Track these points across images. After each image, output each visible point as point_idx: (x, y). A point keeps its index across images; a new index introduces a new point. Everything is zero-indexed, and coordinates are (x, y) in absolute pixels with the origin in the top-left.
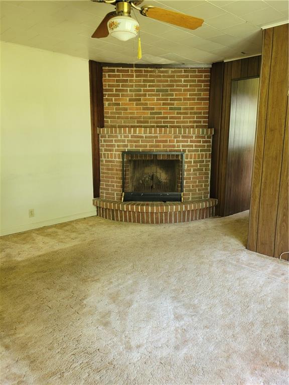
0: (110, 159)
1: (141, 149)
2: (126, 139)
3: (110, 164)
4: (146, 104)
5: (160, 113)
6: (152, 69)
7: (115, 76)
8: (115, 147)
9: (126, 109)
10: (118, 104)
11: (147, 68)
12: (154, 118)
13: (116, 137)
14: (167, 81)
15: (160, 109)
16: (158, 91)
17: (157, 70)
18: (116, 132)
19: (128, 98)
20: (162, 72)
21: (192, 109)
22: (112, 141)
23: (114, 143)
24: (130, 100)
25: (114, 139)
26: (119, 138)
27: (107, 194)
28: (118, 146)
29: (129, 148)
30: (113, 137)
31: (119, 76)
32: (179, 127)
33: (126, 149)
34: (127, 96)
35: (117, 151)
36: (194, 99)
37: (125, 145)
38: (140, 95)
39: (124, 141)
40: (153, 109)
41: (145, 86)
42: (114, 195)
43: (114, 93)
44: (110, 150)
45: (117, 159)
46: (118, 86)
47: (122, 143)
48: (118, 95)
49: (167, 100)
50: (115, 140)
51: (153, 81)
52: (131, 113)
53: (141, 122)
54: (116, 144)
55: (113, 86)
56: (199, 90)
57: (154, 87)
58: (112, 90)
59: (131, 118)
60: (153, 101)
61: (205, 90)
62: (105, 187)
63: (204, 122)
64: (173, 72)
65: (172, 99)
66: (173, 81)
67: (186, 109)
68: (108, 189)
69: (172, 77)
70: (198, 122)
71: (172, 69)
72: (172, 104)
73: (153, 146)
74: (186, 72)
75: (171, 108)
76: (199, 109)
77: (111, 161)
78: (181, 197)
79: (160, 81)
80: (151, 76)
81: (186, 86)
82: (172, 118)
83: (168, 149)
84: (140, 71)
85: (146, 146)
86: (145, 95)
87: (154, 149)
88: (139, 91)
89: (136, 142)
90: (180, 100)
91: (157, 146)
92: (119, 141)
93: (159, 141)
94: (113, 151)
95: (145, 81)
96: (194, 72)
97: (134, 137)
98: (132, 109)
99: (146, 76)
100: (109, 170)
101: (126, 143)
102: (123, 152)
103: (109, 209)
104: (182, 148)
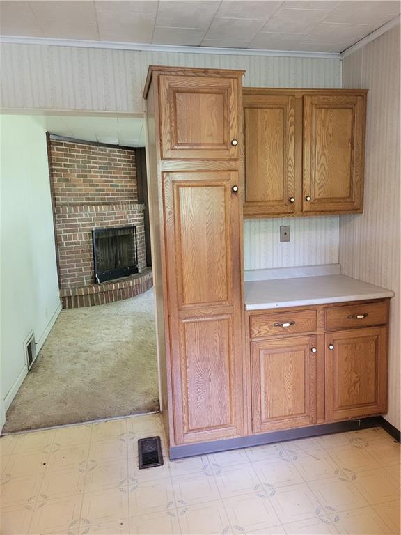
0: (73, 241)
1: (105, 226)
2: (92, 217)
3: (73, 246)
4: (92, 181)
5: (103, 190)
6: (94, 147)
7: (62, 150)
9: (75, 186)
10: (67, 180)
11: (90, 144)
12: (99, 195)
13: (81, 216)
14: (106, 159)
15: (104, 186)
16: (100, 168)
17: (98, 148)
18: (81, 210)
19: (76, 174)
20: (102, 150)
21: (126, 186)
22: (74, 221)
23: (78, 223)
24: (78, 176)
25: (77, 218)
26: (84, 217)
27: (72, 280)
28: (83, 225)
29: (96, 227)
30: (76, 216)
31: (66, 150)
32: (118, 203)
33: (94, 227)
34: (75, 171)
35: (83, 230)
36: (126, 177)
37: (91, 223)
38: (86, 172)
39: (89, 220)
40: (97, 185)
41: (89, 162)
43: (63, 168)
44: (73, 231)
45: (83, 240)
46: (66, 160)
47: (87, 222)
48: (66, 171)
49: (107, 177)
50: (79, 219)
51: (95, 158)
52: (80, 190)
53: (89, 199)
54: (81, 223)
55: (62, 160)
56: (129, 169)
57: (97, 164)
58: (60, 165)
59: (80, 195)
60: (97, 178)
61: (133, 170)
62: (68, 273)
63: (135, 198)
64: (109, 151)
65: (112, 177)
66: (110, 160)
67: (122, 186)
68: (74, 275)
69: (109, 155)
70: (132, 198)
71: (108, 149)
72: (112, 182)
73: (112, 223)
74: (119, 152)
75: (112, 186)
76: (131, 186)
77: (75, 243)
78: (137, 269)
79: (101, 159)
80: (94, 153)
81: (120, 165)
82: (113, 194)
83: (124, 225)
84: (85, 147)
85: (109, 223)
86: (90, 172)
87: (115, 226)
88: (85, 167)
89: (101, 219)
90: (117, 177)
91: (117, 222)
92: (84, 220)
93: (116, 218)
94: (77, 231)
95: (89, 157)
96: (124, 152)
97: (98, 214)
98: (80, 185)
99: (89, 153)
100: (72, 253)
101: (93, 222)
102: (92, 231)
103: (86, 295)
104: (132, 223)
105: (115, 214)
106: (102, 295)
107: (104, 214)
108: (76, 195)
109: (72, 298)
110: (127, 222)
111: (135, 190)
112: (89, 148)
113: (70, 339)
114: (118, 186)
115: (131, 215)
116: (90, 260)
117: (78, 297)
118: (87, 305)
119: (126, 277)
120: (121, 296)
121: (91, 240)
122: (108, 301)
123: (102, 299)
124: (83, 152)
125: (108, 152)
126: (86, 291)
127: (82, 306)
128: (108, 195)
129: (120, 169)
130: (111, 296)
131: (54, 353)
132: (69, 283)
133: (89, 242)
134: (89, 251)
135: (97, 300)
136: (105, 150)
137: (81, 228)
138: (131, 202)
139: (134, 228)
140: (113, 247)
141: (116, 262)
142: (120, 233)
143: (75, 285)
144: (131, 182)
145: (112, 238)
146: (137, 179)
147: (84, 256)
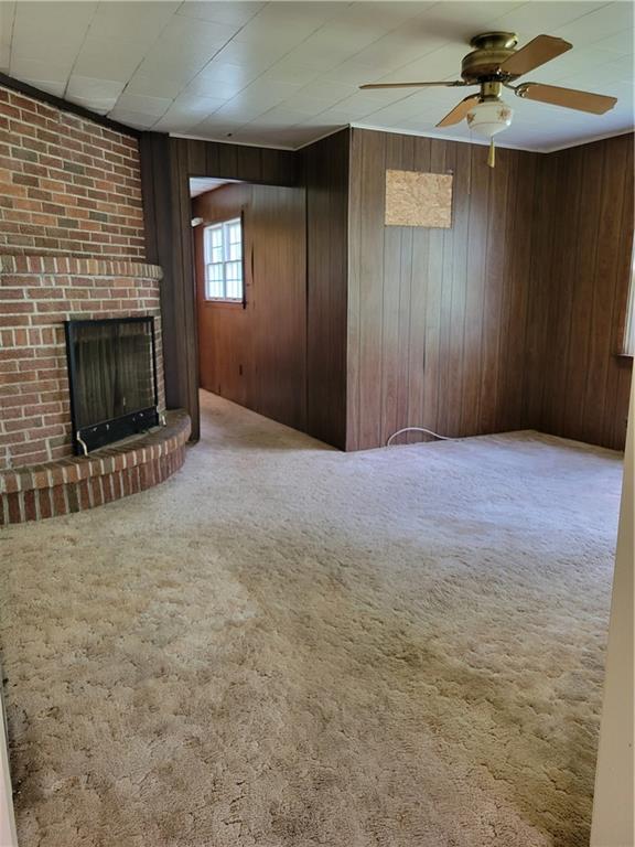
0: (15, 348)
1: (92, 313)
2: (63, 287)
3: (17, 361)
4: (47, 196)
5: (74, 225)
6: (52, 109)
8: (32, 311)
9: (10, 203)
11: (43, 101)
12: (65, 234)
13: (36, 282)
14: (78, 147)
15: (75, 213)
16: (66, 167)
17: (60, 114)
18: (36, 268)
19: (10, 173)
20: (69, 122)
21: (123, 221)
22: (18, 294)
23: (26, 300)
24: (17, 179)
25: (25, 288)
26: (42, 286)
27: (15, 450)
28: (42, 308)
29: (72, 312)
30: (21, 281)
32: (107, 258)
33: (68, 313)
34: (9, 165)
35: (41, 320)
36: (123, 200)
37: (61, 303)
38: (35, 170)
39: (56, 293)
40: (61, 210)
41: (41, 147)
42: (45, 448)
44: (15, 322)
45: (42, 346)
47: (52, 300)
49: (83, 192)
50: (29, 291)
51: (55, 139)
52: (22, 216)
53: (45, 243)
54: (35, 301)
56: (129, 182)
57: (59, 155)
59: (24, 229)
60: (60, 190)
61: (136, 184)
62: (5, 432)
63: (142, 252)
64: (87, 128)
65: (93, 194)
66: (88, 150)
67: (114, 220)
68: (20, 437)
69: (86, 138)
70: (133, 251)
71: (83, 122)
72: (93, 205)
73: (108, 305)
74: (106, 134)
75: (93, 216)
76: (132, 222)
77: (20, 354)
78: (157, 415)
79: (68, 144)
80: (52, 126)
81: (108, 167)
82: (96, 237)
83: (129, 311)
84: (30, 106)
85: (98, 306)
86: (44, 172)
87: (112, 313)
88: (32, 157)
89: (83, 295)
90: (102, 197)
91: (114, 305)
92: (41, 293)
93: (115, 294)
94: (27, 324)
95: (41, 135)
96: (117, 138)
97: (77, 281)
98: (21, 204)
99: (41, 122)
100: (12, 378)
101: (64, 299)
102: (66, 323)
103: (57, 487)
104: (145, 309)
105: (110, 283)
106: (95, 484)
107: (88, 282)
108: (14, 228)
109: (21, 498)
110: (135, 304)
111: (141, 233)
112: (42, 110)
113: (80, 631)
114: (104, 218)
115: (141, 288)
116: (60, 396)
117: (36, 493)
118: (61, 512)
119: (139, 437)
120: (139, 482)
121: (63, 345)
122: (109, 498)
123: (97, 494)
124: (27, 118)
125: (82, 130)
126: (58, 477)
127: (46, 514)
128: (84, 236)
129: (110, 177)
130: (117, 485)
131: (60, 697)
132: (8, 457)
133: (56, 351)
134: (58, 374)
135: (85, 497)
136: (75, 123)
137: (36, 313)
138: (133, 260)
139: (150, 319)
140: (109, 364)
141: (117, 402)
142: (124, 331)
143: (23, 461)
144: (131, 212)
145: (107, 341)
146: (143, 207)
147: (46, 386)
